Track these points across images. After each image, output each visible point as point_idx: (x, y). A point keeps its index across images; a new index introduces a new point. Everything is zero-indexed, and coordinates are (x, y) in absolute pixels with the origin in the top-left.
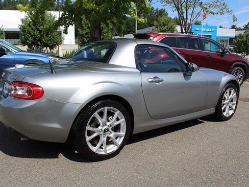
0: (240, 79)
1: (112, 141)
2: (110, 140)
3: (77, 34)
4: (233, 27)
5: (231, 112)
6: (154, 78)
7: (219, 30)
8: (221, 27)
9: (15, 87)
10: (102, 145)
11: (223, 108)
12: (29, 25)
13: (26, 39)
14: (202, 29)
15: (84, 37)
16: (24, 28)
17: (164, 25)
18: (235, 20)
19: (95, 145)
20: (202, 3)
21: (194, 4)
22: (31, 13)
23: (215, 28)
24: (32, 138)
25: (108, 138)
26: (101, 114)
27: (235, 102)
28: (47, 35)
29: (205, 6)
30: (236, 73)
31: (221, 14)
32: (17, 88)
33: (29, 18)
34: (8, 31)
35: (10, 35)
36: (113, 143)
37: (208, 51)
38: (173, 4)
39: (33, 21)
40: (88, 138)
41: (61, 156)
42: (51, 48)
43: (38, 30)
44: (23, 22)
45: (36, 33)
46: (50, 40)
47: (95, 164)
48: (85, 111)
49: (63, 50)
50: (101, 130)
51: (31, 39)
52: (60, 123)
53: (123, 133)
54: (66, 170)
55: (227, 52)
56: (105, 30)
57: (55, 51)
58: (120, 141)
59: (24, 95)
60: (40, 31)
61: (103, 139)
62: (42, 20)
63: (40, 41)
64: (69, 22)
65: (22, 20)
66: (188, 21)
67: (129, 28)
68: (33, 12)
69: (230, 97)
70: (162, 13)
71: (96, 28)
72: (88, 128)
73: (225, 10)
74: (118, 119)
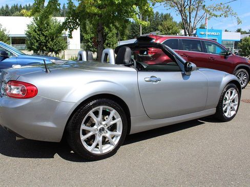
0: (244, 81)
1: (108, 141)
2: (107, 140)
3: (82, 39)
4: (239, 31)
5: (233, 113)
6: (151, 77)
7: (224, 33)
8: (226, 31)
9: (10, 86)
10: (98, 145)
11: (224, 109)
12: (35, 31)
13: (32, 44)
14: (207, 33)
15: (89, 41)
16: (30, 34)
17: (169, 29)
18: (239, 22)
19: (90, 145)
20: (204, 6)
21: (197, 8)
22: (37, 19)
23: (221, 31)
24: (27, 138)
25: (104, 138)
26: (96, 113)
27: (236, 103)
28: (52, 40)
29: (209, 9)
30: (240, 75)
31: (225, 16)
32: (12, 87)
33: (35, 24)
34: (15, 37)
35: (16, 41)
36: (109, 143)
37: (211, 54)
38: (176, 8)
39: (39, 27)
40: (83, 138)
41: (57, 156)
42: (57, 53)
43: (43, 35)
44: (29, 28)
45: (41, 38)
46: (55, 45)
47: (90, 164)
48: (79, 110)
49: (69, 55)
50: (97, 129)
51: (36, 44)
52: (54, 122)
53: (119, 132)
54: (61, 169)
55: (230, 54)
56: (110, 35)
57: (60, 55)
58: (116, 141)
59: (18, 94)
60: (46, 37)
61: (99, 139)
62: (48, 25)
63: (46, 46)
64: (74, 27)
65: (28, 26)
66: (192, 25)
67: (134, 33)
68: (38, 18)
69: (231, 98)
70: (166, 17)
71: (99, 31)
72: (83, 127)
73: (228, 13)
74: (114, 119)
